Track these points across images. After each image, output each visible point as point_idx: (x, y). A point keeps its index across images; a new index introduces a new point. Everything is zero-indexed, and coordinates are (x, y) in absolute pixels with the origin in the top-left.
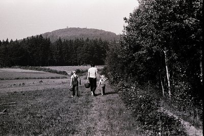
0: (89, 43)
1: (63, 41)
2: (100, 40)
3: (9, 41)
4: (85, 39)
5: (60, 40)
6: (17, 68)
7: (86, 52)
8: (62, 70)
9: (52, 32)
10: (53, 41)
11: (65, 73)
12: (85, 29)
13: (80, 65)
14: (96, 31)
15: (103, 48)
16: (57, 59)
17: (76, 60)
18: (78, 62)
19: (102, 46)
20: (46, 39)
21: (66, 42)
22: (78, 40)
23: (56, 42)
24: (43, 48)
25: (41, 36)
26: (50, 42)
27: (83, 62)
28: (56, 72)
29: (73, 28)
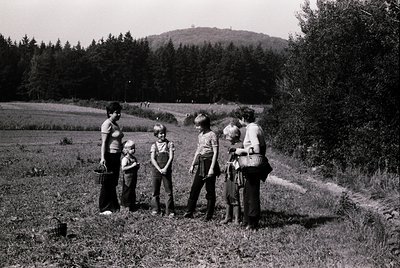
0: (233, 53)
1: (176, 48)
2: (259, 48)
3: (63, 45)
4: (225, 47)
6: (68, 103)
7: (227, 74)
8: (164, 111)
9: (162, 35)
10: (154, 47)
11: (169, 118)
12: (229, 31)
13: (212, 103)
14: (251, 34)
15: (264, 66)
16: (161, 86)
17: (204, 91)
18: (208, 95)
19: (262, 62)
20: (142, 43)
21: (184, 50)
22: (210, 46)
23: (162, 48)
24: (131, 61)
25: (128, 35)
26: (148, 50)
27: (219, 95)
28: (150, 115)
29: (203, 28)
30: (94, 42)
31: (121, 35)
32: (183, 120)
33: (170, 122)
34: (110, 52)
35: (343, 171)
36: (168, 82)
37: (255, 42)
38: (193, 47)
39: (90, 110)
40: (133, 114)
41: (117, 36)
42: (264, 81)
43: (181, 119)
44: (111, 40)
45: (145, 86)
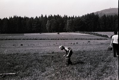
1: (106, 16)
3: (75, 17)
8: (105, 34)
9: (101, 11)
10: (100, 16)
11: (106, 36)
16: (102, 27)
17: (115, 28)
20: (97, 15)
21: (109, 17)
22: (116, 15)
23: (102, 17)
24: (94, 21)
26: (98, 17)
28: (101, 35)
29: (114, 8)
32: (110, 37)
38: (111, 16)
41: (90, 14)
44: (88, 15)
45: (98, 27)
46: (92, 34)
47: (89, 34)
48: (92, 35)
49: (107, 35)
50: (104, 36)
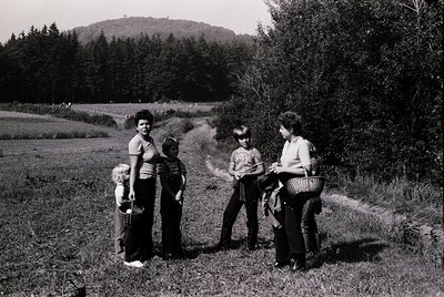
0: (174, 45)
1: (109, 41)
2: (202, 40)
4: (164, 38)
5: (102, 38)
7: (168, 70)
8: (101, 113)
9: (90, 26)
10: (83, 40)
11: (107, 121)
12: (166, 21)
13: (152, 102)
14: (190, 24)
15: (208, 59)
16: (94, 84)
17: (143, 89)
18: (147, 93)
19: (206, 55)
20: (69, 36)
21: (117, 44)
22: (147, 38)
23: (93, 42)
24: (58, 57)
25: (53, 27)
26: (76, 44)
27: (160, 93)
28: (84, 118)
29: (137, 18)
30: (13, 36)
31: (45, 28)
32: (123, 122)
33: (109, 125)
34: (34, 47)
35: (353, 180)
36: (102, 80)
37: (195, 32)
38: (128, 40)
39: (14, 114)
40: (65, 117)
41: (40, 29)
42: (209, 76)
43: (121, 121)
44: (34, 34)
45: (75, 84)
46: (47, 111)
47: (35, 111)
48: (46, 117)
49: (111, 115)
50: (96, 120)
